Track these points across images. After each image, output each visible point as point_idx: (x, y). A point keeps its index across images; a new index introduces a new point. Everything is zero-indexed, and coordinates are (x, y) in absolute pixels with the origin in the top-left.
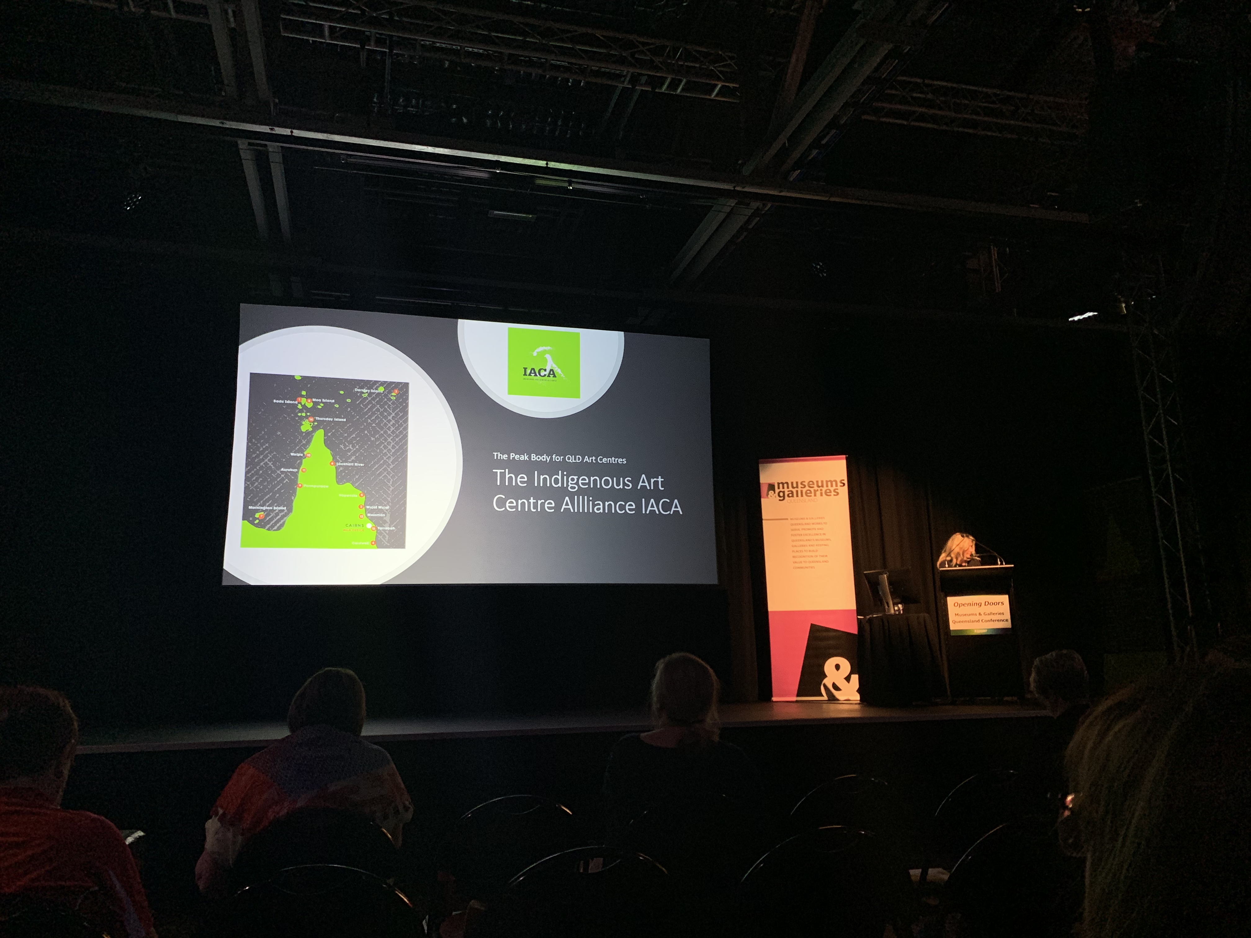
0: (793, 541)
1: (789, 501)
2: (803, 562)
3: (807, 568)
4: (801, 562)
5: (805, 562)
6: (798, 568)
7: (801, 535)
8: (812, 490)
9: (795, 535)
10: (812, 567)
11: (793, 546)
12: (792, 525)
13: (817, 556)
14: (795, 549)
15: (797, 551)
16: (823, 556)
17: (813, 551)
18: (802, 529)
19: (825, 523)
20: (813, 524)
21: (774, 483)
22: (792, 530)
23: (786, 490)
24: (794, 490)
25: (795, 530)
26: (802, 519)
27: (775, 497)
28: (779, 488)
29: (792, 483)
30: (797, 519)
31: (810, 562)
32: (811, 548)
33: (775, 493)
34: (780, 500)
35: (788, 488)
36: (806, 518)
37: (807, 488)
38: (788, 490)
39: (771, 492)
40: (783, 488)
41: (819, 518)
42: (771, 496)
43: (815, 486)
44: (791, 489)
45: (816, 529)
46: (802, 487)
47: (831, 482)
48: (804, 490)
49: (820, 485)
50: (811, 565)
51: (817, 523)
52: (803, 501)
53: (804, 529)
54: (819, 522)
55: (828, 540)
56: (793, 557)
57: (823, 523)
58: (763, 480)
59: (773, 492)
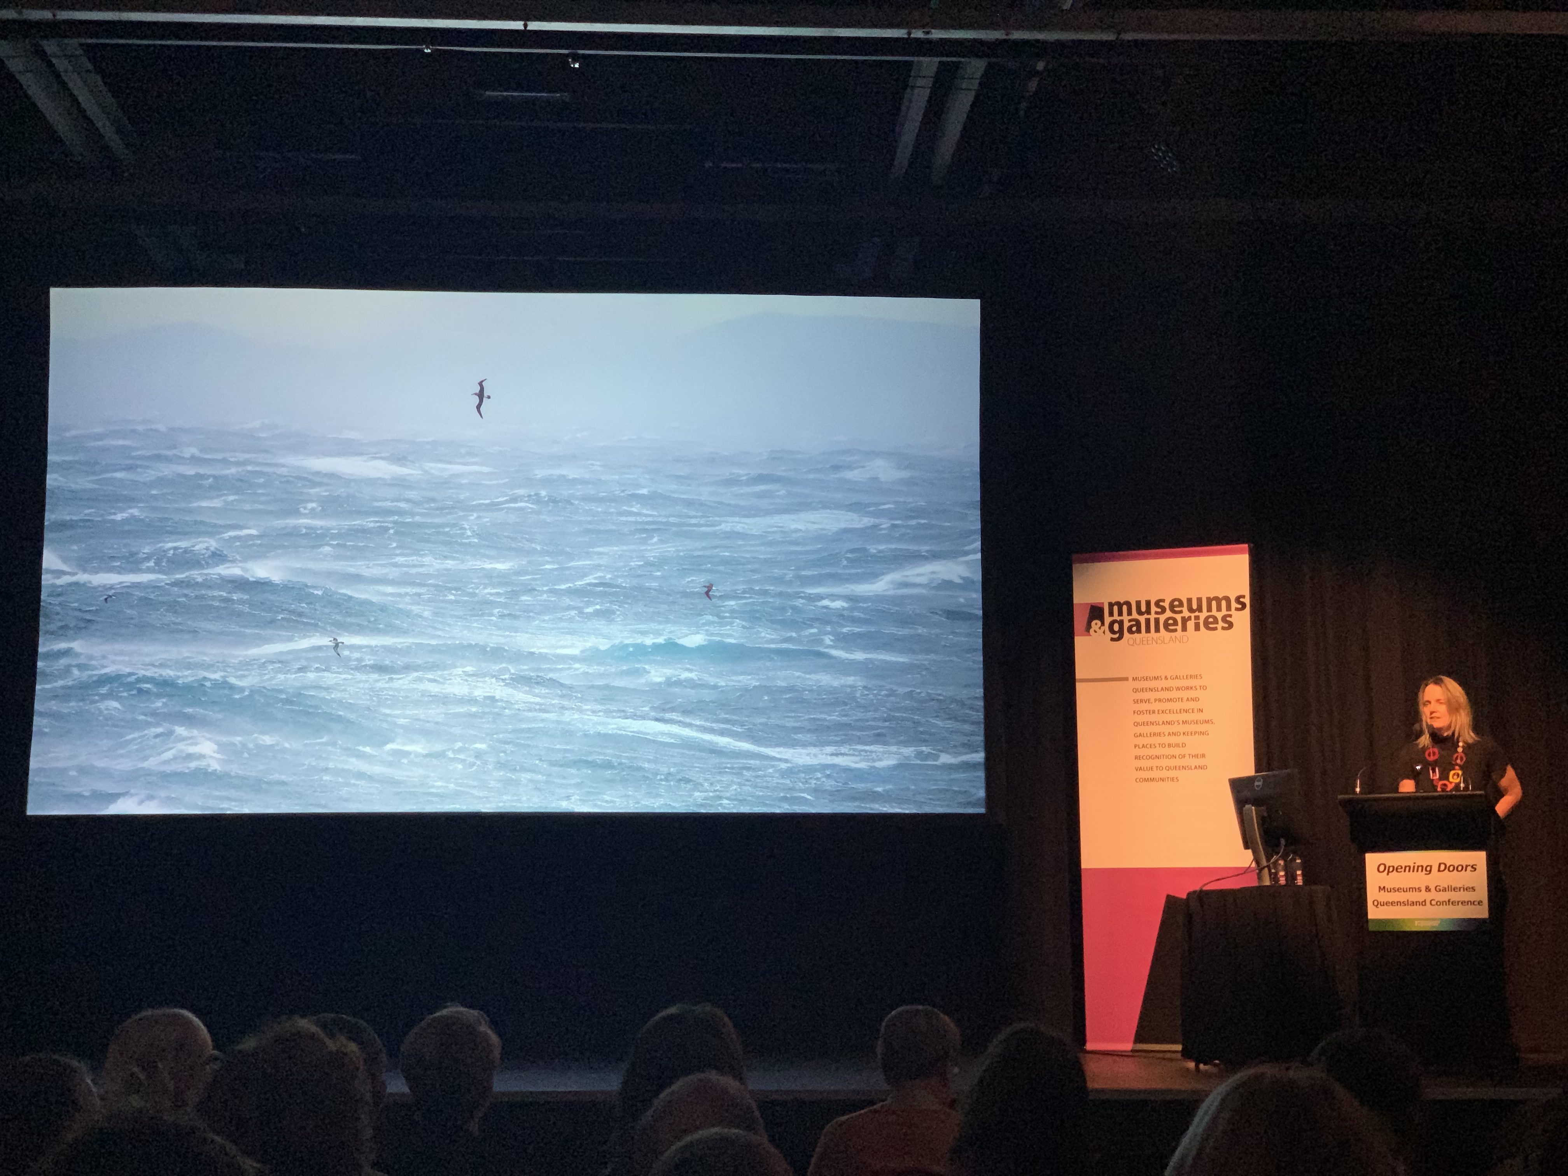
0: (1137, 724)
1: (1131, 642)
2: (1155, 769)
3: (1162, 780)
4: (1152, 768)
5: (1160, 768)
6: (1146, 780)
7: (1154, 712)
8: (1178, 617)
9: (1141, 712)
10: (1172, 779)
11: (1136, 736)
12: (1136, 690)
13: (1184, 756)
14: (1140, 741)
15: (1143, 746)
16: (1196, 756)
17: (1177, 745)
18: (1156, 700)
19: (1204, 688)
20: (1178, 689)
21: (1103, 603)
22: (1136, 702)
23: (1125, 618)
24: (1142, 619)
25: (1141, 701)
26: (1156, 678)
27: (1104, 633)
28: (1111, 614)
29: (1138, 603)
30: (1147, 679)
31: (1169, 768)
32: (1173, 740)
33: (1103, 624)
34: (1112, 639)
35: (1130, 613)
36: (1163, 677)
37: (1168, 614)
38: (1130, 617)
39: (1096, 624)
40: (1120, 613)
41: (1191, 677)
42: (1095, 632)
43: (1185, 609)
44: (1135, 615)
45: (1185, 700)
46: (1157, 613)
47: (1218, 600)
48: (1162, 618)
49: (1195, 607)
50: (1172, 774)
51: (1187, 688)
52: (1159, 641)
53: (1160, 700)
54: (1190, 685)
55: (1207, 722)
56: (1136, 758)
57: (1198, 688)
58: (1077, 600)
59: (1099, 623)
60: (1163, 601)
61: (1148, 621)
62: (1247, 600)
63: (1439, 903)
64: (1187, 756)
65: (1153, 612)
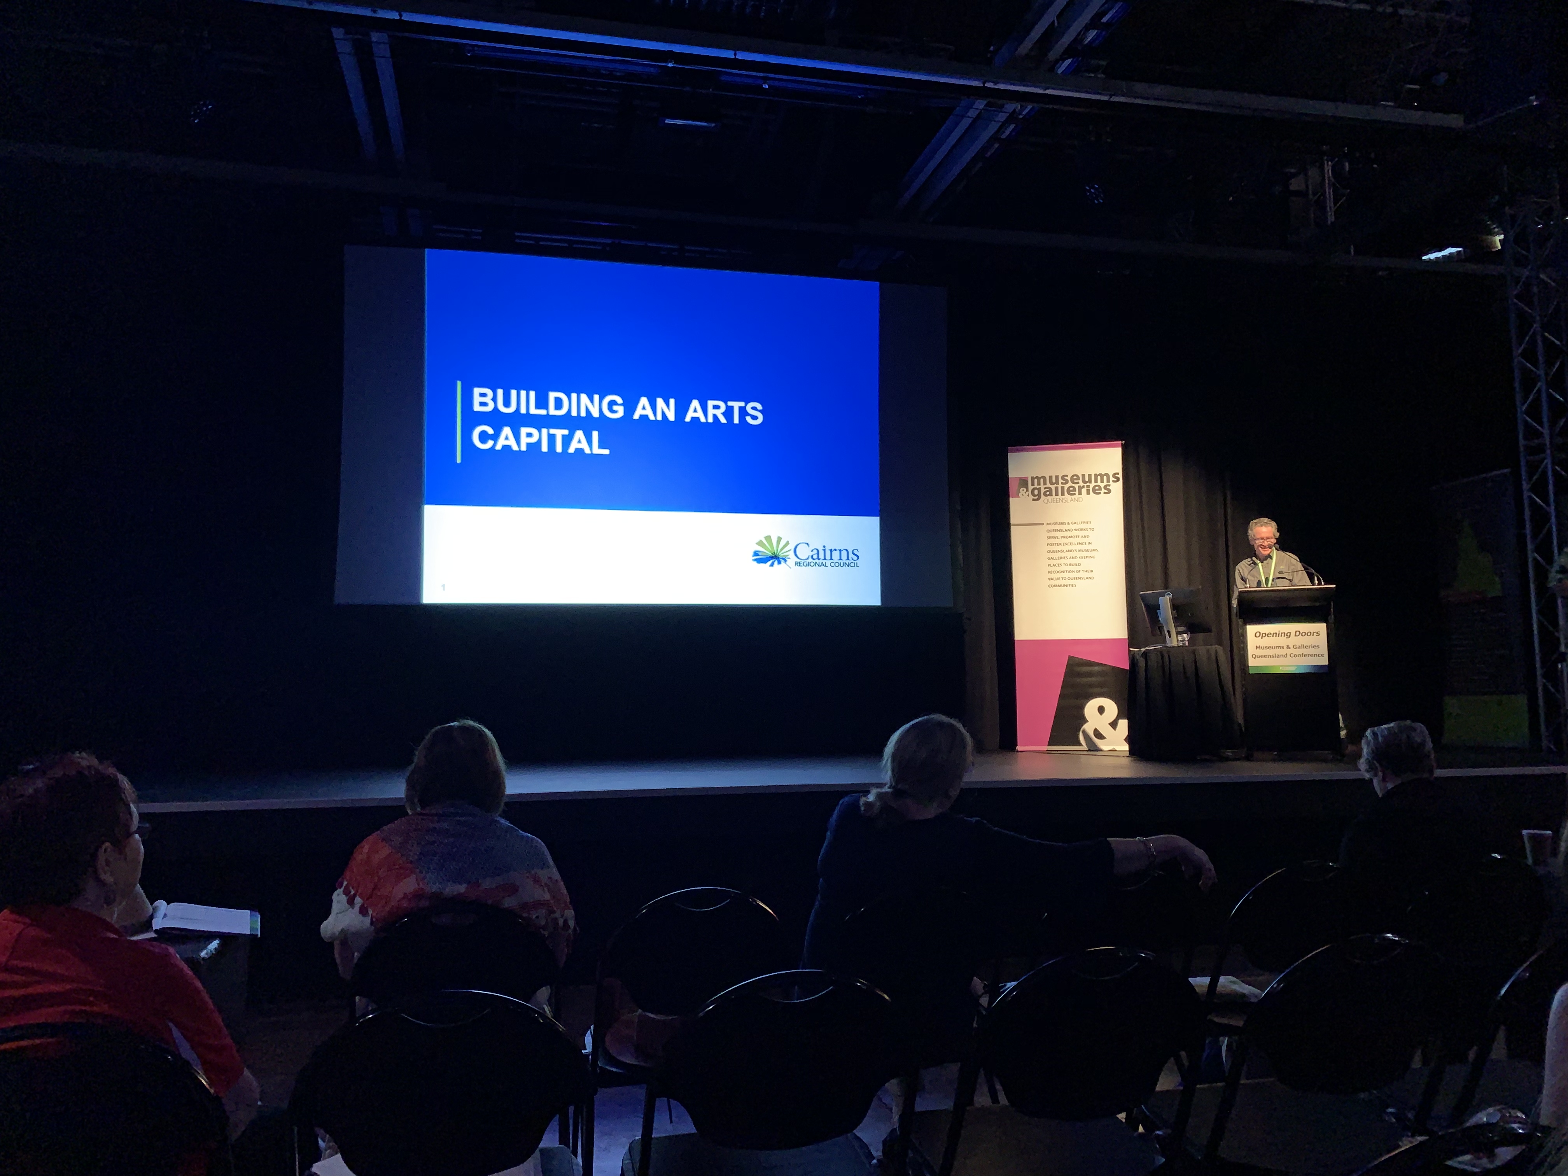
0: (1049, 552)
1: (1046, 501)
2: (1061, 579)
3: (1065, 586)
4: (1059, 579)
5: (1064, 579)
6: (1055, 586)
7: (1060, 544)
8: (1076, 486)
9: (1052, 545)
10: (1072, 585)
11: (1049, 559)
12: (1049, 531)
13: (1079, 571)
14: (1052, 562)
15: (1054, 565)
16: (1087, 571)
17: (1075, 565)
18: (1062, 537)
19: (1092, 529)
20: (1076, 530)
21: (1028, 478)
22: (1049, 538)
23: (1042, 486)
24: (1053, 487)
25: (1053, 537)
26: (1062, 524)
27: (1028, 495)
28: (1033, 484)
29: (1051, 477)
30: (1055, 524)
31: (1070, 579)
32: (1073, 561)
33: (1027, 490)
34: (1034, 500)
35: (1045, 484)
36: (1067, 523)
37: (1070, 484)
38: (1045, 486)
39: (1023, 490)
40: (1039, 484)
41: (1084, 522)
42: (1022, 495)
43: (1080, 481)
44: (1048, 485)
45: (1080, 537)
46: (1062, 483)
47: (1102, 476)
48: (1066, 487)
49: (1087, 479)
50: (1071, 582)
51: (1082, 530)
52: (1064, 501)
53: (1064, 537)
54: (1084, 528)
55: (1094, 550)
56: (1049, 572)
57: (1089, 529)
58: (1012, 474)
59: (1025, 490)
60: (1067, 476)
61: (1057, 488)
62: (1120, 476)
63: (1295, 656)
64: (1081, 571)
65: (1060, 483)
